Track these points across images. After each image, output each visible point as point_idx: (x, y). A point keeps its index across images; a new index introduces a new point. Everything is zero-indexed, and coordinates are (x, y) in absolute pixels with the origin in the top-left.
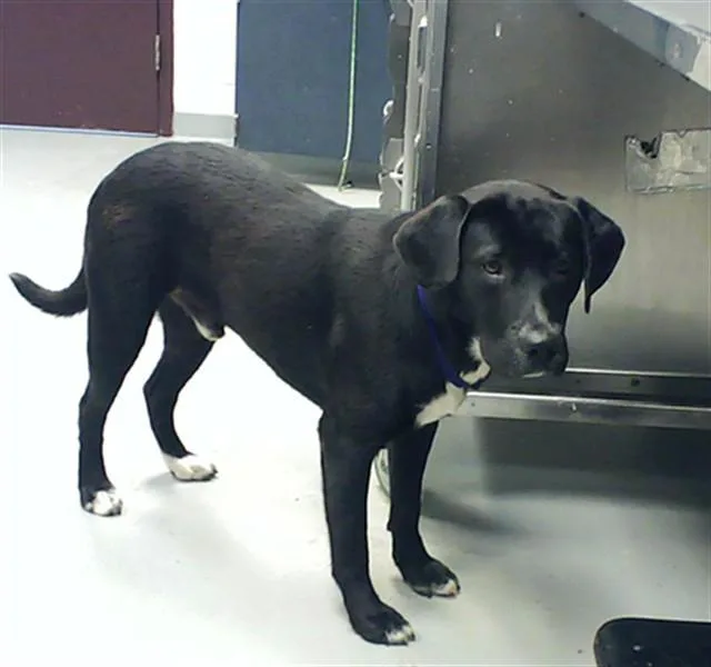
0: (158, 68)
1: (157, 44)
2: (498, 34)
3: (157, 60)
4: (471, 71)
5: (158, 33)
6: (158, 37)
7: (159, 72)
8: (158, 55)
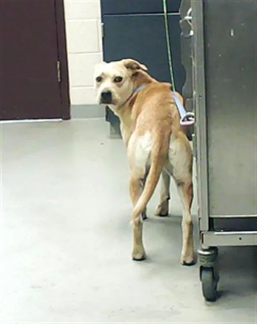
0: (59, 80)
1: (58, 66)
2: (232, 34)
3: (59, 76)
4: (220, 55)
5: (59, 60)
6: (58, 62)
7: (60, 82)
8: (59, 73)
